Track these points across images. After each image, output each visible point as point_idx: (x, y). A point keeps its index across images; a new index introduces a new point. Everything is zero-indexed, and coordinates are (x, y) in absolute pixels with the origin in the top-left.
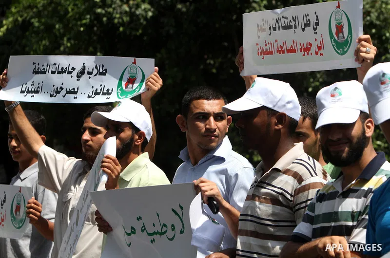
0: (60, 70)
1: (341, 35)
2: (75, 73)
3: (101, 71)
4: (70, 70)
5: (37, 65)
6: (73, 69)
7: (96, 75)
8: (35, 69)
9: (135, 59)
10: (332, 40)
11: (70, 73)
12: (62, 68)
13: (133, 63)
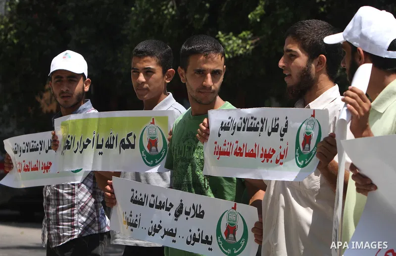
0: (158, 204)
1: (307, 146)
2: (173, 211)
3: (198, 212)
4: (168, 206)
5: (135, 192)
6: (171, 205)
7: (192, 217)
8: (133, 196)
9: (235, 204)
10: (297, 150)
11: (168, 209)
12: (160, 202)
13: (233, 208)
